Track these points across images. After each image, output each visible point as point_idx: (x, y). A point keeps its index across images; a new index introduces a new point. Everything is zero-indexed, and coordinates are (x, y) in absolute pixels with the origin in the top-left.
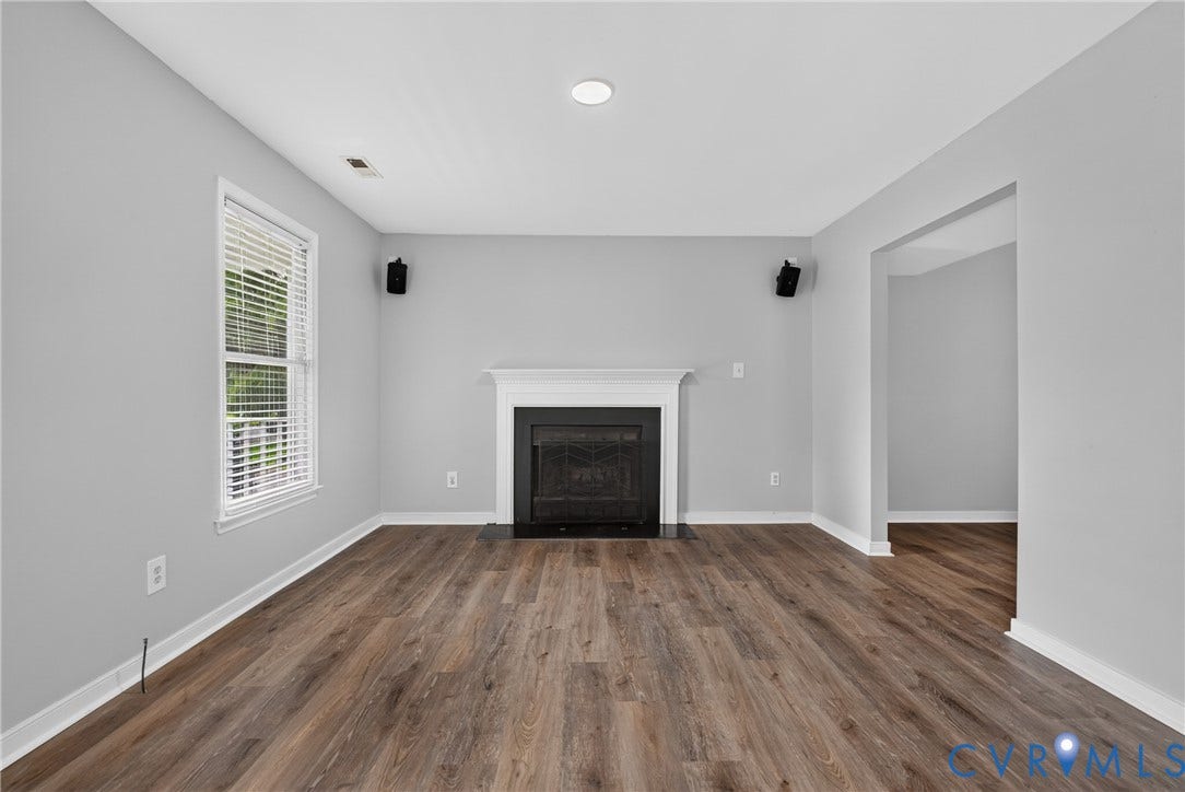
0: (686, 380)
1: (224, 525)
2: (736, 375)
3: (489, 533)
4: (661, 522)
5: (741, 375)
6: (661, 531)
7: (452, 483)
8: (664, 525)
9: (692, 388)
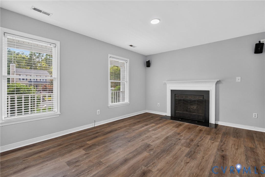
0: (218, 83)
1: (110, 107)
2: (237, 80)
3: (165, 118)
4: (210, 122)
5: (240, 81)
6: (210, 125)
7: (159, 105)
8: (211, 123)
9: (220, 85)
